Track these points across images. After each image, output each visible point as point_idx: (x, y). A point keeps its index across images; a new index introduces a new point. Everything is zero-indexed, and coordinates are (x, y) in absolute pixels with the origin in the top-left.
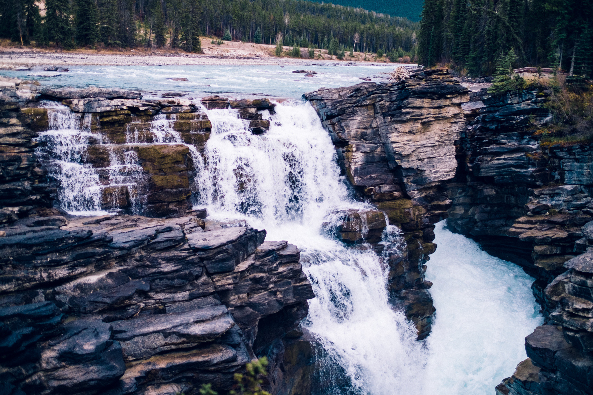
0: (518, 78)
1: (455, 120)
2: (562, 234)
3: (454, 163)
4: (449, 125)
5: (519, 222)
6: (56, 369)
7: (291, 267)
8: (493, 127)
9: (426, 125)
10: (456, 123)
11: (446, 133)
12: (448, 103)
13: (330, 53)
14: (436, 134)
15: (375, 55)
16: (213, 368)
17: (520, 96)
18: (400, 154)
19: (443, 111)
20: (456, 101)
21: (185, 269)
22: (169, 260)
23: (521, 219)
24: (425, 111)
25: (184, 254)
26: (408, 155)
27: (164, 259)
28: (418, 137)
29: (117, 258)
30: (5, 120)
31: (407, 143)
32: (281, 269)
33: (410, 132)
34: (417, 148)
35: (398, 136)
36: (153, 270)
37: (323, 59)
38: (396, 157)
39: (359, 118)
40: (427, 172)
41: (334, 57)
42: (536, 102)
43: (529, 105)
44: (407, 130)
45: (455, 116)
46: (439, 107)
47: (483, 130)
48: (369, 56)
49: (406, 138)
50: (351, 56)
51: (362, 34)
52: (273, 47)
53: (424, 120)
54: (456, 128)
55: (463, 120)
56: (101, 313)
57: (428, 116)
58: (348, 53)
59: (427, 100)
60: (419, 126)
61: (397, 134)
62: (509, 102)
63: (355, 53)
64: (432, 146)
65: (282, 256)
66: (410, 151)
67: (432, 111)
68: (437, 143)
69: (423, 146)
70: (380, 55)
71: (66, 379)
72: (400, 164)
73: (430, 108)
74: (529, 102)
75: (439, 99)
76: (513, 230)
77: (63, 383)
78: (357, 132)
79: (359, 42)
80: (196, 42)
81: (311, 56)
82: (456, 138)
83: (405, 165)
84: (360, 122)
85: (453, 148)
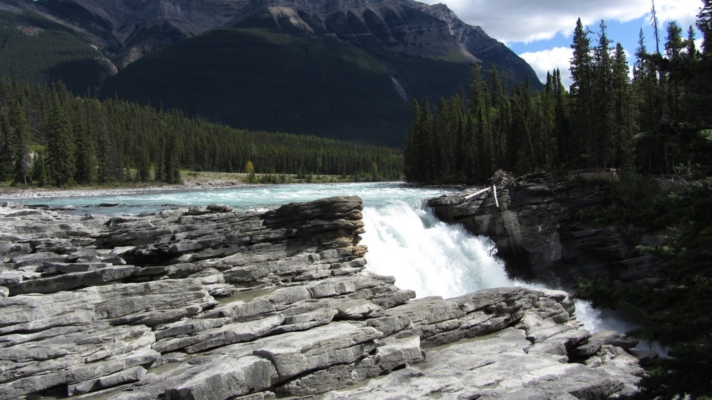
0: (578, 178)
3: (560, 246)
4: (553, 216)
13: (298, 178)
15: (339, 176)
17: (583, 192)
18: (528, 242)
20: (558, 196)
24: (541, 206)
26: (533, 243)
31: (532, 232)
33: (532, 224)
34: (538, 236)
35: (525, 227)
37: (293, 182)
38: (524, 245)
39: (490, 215)
42: (598, 195)
46: (549, 202)
48: (335, 178)
49: (530, 228)
50: (318, 178)
51: (323, 158)
52: (246, 174)
53: (540, 213)
57: (544, 209)
58: (315, 176)
59: (541, 197)
63: (321, 176)
68: (549, 231)
70: (344, 177)
72: (528, 250)
74: (592, 195)
79: (321, 166)
80: (177, 174)
81: (283, 181)
82: (558, 226)
83: (531, 250)
84: (490, 219)
85: (557, 235)
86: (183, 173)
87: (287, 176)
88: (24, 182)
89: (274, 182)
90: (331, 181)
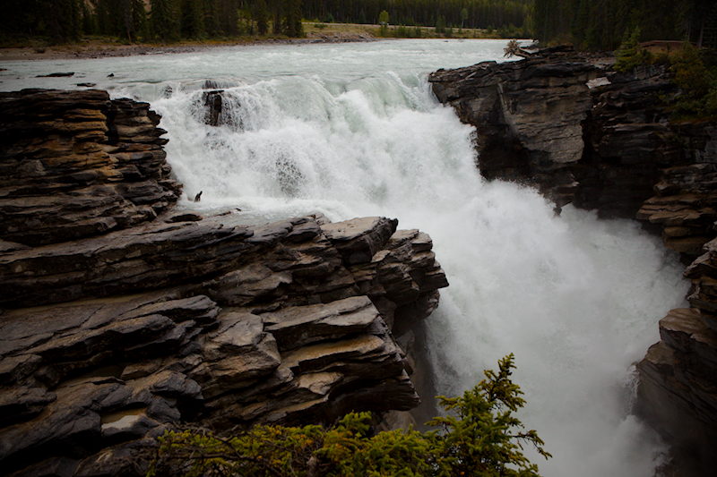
0: (645, 53)
1: (581, 99)
2: (694, 215)
3: (580, 143)
4: (575, 104)
5: (649, 204)
6: (219, 359)
7: (424, 256)
8: (620, 105)
9: (551, 105)
10: (582, 101)
11: (572, 112)
12: (574, 81)
13: (437, 31)
14: (562, 113)
16: (363, 358)
17: (648, 72)
18: (525, 136)
19: (569, 89)
20: (582, 78)
21: (325, 261)
22: (307, 252)
23: (650, 201)
24: (550, 91)
25: (323, 246)
26: (534, 137)
27: (302, 252)
28: (543, 118)
29: (258, 251)
30: (137, 119)
31: (532, 124)
32: (414, 259)
33: (535, 113)
34: (543, 129)
36: (294, 263)
37: (431, 37)
38: (521, 139)
39: (482, 99)
40: (553, 154)
41: (442, 35)
42: (664, 78)
43: (657, 80)
44: (532, 111)
45: (581, 94)
46: (566, 86)
47: (610, 108)
49: (531, 119)
50: (460, 33)
51: (470, 9)
52: (378, 26)
53: (549, 100)
54: (583, 107)
55: (589, 99)
56: (248, 306)
57: (554, 95)
58: (456, 30)
59: (552, 79)
60: (545, 106)
61: (522, 116)
62: (636, 78)
63: (464, 30)
64: (559, 127)
65: (414, 245)
66: (536, 132)
67: (559, 90)
68: (563, 124)
69: (549, 127)
71: (228, 369)
72: (525, 146)
73: (555, 87)
74: (657, 77)
75: (564, 77)
76: (643, 211)
77: (227, 373)
78: (480, 114)
79: (467, 18)
80: (299, 26)
81: (418, 35)
82: (582, 117)
83: (531, 147)
84: (482, 104)
85: (579, 129)
86: (307, 26)
87: (424, 29)
88: (128, 38)
89: (409, 36)
90: (475, 37)
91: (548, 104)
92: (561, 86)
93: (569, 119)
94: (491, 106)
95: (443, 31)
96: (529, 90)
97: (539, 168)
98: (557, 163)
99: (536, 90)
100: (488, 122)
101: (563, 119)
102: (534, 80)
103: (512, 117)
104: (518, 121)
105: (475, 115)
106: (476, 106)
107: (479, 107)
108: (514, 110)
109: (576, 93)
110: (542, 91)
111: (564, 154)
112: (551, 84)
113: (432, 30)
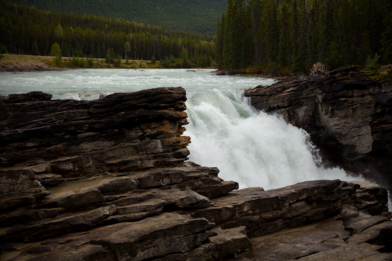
3: (371, 139)
4: (366, 109)
9: (354, 111)
10: (369, 108)
11: (365, 116)
12: (366, 92)
13: (107, 62)
14: (359, 117)
15: (149, 61)
18: (341, 134)
19: (365, 98)
20: (371, 90)
24: (355, 99)
26: (346, 135)
28: (350, 120)
31: (344, 125)
33: (346, 117)
34: (351, 128)
35: (338, 120)
37: (101, 67)
38: (337, 136)
39: (305, 107)
40: (358, 147)
41: (111, 65)
44: (344, 115)
45: (370, 102)
46: (363, 96)
48: (144, 63)
49: (343, 121)
50: (127, 63)
51: (132, 42)
52: (53, 57)
53: (354, 106)
54: (370, 112)
55: (373, 105)
57: (357, 103)
58: (124, 61)
59: (355, 91)
60: (351, 111)
61: (338, 119)
63: (130, 61)
64: (359, 127)
66: (347, 131)
67: (359, 99)
68: (361, 124)
69: (354, 127)
70: (154, 62)
72: (340, 142)
73: (357, 96)
75: (362, 89)
78: (304, 119)
79: (130, 50)
81: (91, 66)
82: (369, 119)
83: (344, 142)
84: (305, 111)
85: (369, 128)
87: (95, 61)
89: (81, 66)
91: (352, 109)
92: (360, 96)
93: (364, 121)
94: (311, 113)
95: (112, 62)
96: (342, 99)
97: (348, 159)
98: (360, 154)
99: (347, 99)
100: (309, 125)
101: (360, 120)
102: (345, 92)
103: (331, 120)
104: (336, 122)
105: (301, 120)
106: (301, 113)
107: (303, 114)
108: (333, 115)
109: (368, 101)
110: (350, 100)
111: (363, 147)
112: (355, 95)
113: (102, 61)
